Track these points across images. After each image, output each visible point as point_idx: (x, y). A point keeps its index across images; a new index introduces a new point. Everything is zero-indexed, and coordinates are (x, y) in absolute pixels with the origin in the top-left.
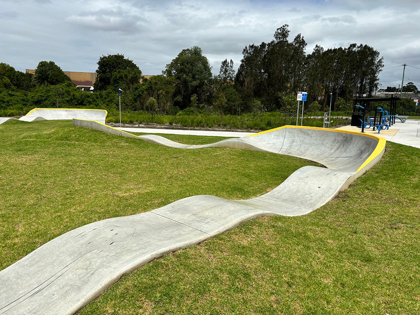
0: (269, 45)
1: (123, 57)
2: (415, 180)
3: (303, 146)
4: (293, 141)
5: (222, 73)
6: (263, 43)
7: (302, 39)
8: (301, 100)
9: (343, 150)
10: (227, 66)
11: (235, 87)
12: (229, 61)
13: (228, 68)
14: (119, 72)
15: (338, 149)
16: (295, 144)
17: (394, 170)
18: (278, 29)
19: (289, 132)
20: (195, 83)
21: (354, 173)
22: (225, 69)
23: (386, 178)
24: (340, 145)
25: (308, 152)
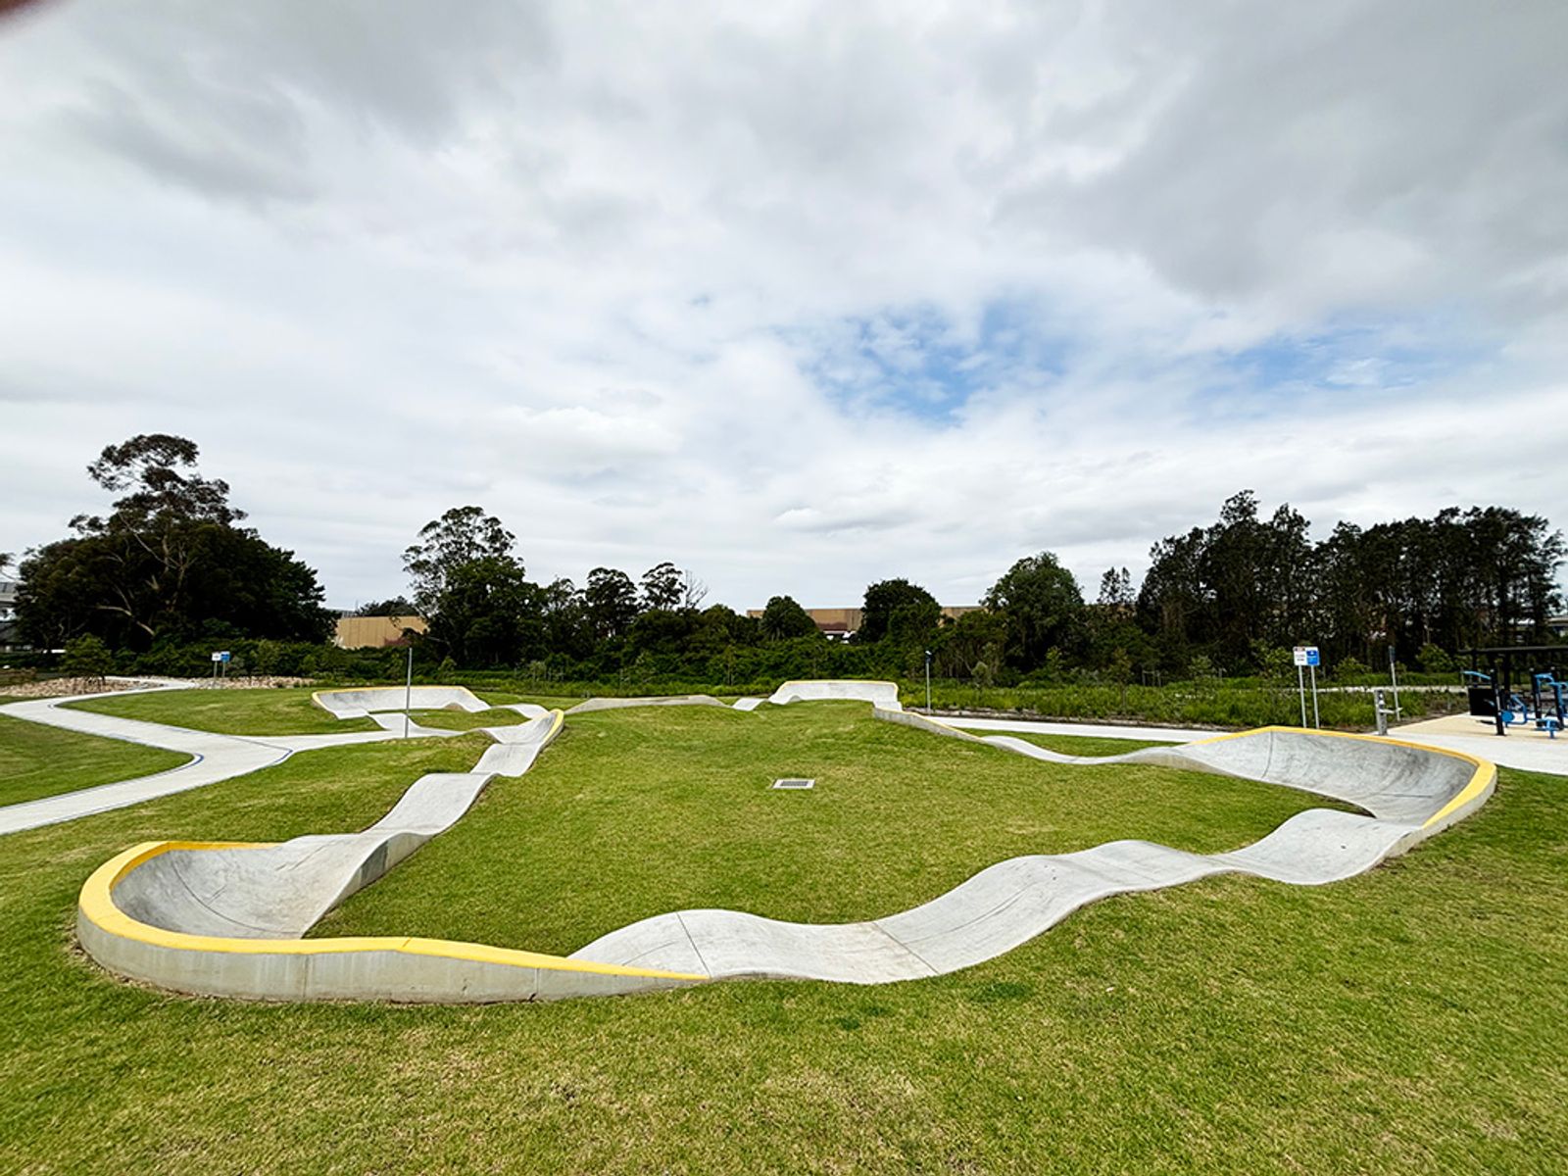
0: (1211, 531)
1: (906, 582)
2: (1559, 851)
3: (1315, 769)
4: (1292, 758)
5: (1106, 594)
6: (1196, 529)
7: (1295, 515)
8: (1305, 663)
9: (1410, 780)
10: (1115, 581)
11: (1137, 621)
12: (1118, 570)
13: (1117, 585)
14: (902, 609)
15: (1398, 778)
16: (1296, 762)
17: (1511, 828)
18: (1228, 501)
19: (1280, 740)
20: (1050, 621)
21: (1418, 828)
22: (1112, 588)
23: (1493, 841)
24: (1403, 771)
25: (1328, 782)
